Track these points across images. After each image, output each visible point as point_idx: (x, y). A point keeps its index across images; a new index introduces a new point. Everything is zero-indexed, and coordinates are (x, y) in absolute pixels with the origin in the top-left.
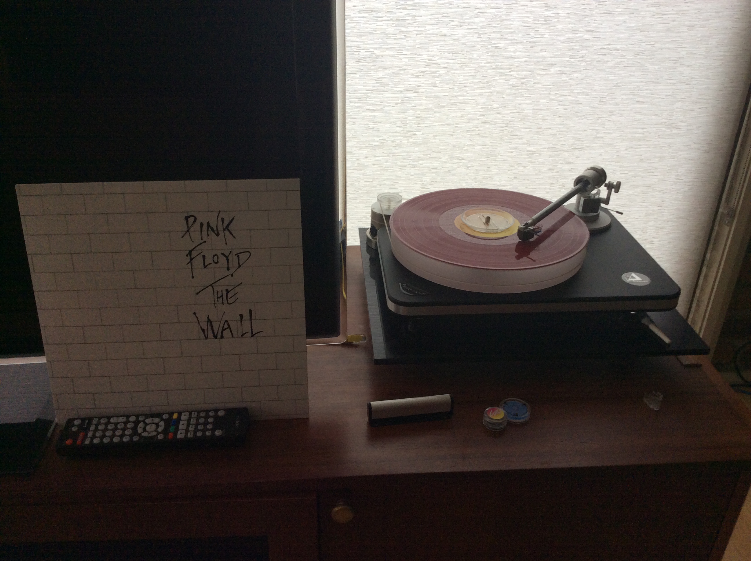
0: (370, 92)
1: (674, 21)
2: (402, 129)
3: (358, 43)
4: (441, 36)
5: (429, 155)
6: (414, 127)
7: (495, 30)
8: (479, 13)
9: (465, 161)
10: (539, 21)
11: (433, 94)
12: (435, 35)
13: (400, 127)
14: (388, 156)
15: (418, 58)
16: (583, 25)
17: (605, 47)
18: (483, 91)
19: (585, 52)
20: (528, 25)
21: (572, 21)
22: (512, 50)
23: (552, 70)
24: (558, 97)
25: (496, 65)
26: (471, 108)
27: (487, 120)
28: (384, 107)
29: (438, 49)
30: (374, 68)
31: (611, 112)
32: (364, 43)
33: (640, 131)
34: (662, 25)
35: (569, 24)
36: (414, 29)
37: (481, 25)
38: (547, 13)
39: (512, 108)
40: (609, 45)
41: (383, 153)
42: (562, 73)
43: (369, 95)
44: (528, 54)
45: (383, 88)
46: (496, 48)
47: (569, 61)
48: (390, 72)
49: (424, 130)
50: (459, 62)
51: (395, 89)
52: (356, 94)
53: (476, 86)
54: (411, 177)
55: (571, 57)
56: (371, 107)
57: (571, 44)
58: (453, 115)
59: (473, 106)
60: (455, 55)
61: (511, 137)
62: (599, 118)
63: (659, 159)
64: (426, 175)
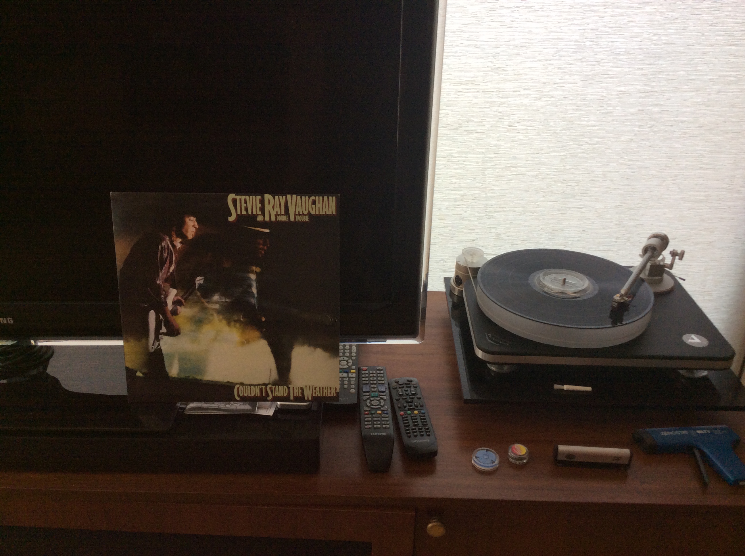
0: (455, 152)
1: (738, 98)
2: (481, 185)
3: (448, 111)
4: (522, 106)
5: (505, 208)
6: (492, 183)
7: (571, 102)
8: (557, 88)
9: (537, 214)
10: (612, 95)
11: (512, 156)
12: (516, 105)
13: (480, 183)
14: (467, 208)
15: (500, 124)
16: (652, 100)
17: (673, 119)
18: (557, 154)
19: (653, 123)
20: (602, 98)
21: (642, 96)
22: (586, 119)
23: (623, 138)
24: (627, 161)
25: (571, 132)
26: (544, 168)
27: (559, 179)
28: (467, 165)
29: (518, 117)
30: (459, 132)
31: (676, 176)
32: (452, 111)
33: (702, 194)
34: (726, 102)
35: (640, 98)
36: (498, 100)
37: (559, 97)
38: (619, 88)
39: (584, 170)
40: (676, 117)
41: (463, 204)
42: (631, 140)
43: (453, 154)
44: (600, 123)
45: (466, 149)
46: (571, 117)
47: (639, 131)
48: (473, 136)
49: (501, 186)
50: (537, 129)
51: (478, 150)
52: (442, 154)
53: (551, 150)
54: (487, 227)
55: (640, 127)
56: (455, 166)
57: (641, 116)
58: (529, 174)
59: (548, 167)
60: (534, 122)
61: (581, 195)
62: (664, 181)
63: (719, 219)
64: (501, 225)
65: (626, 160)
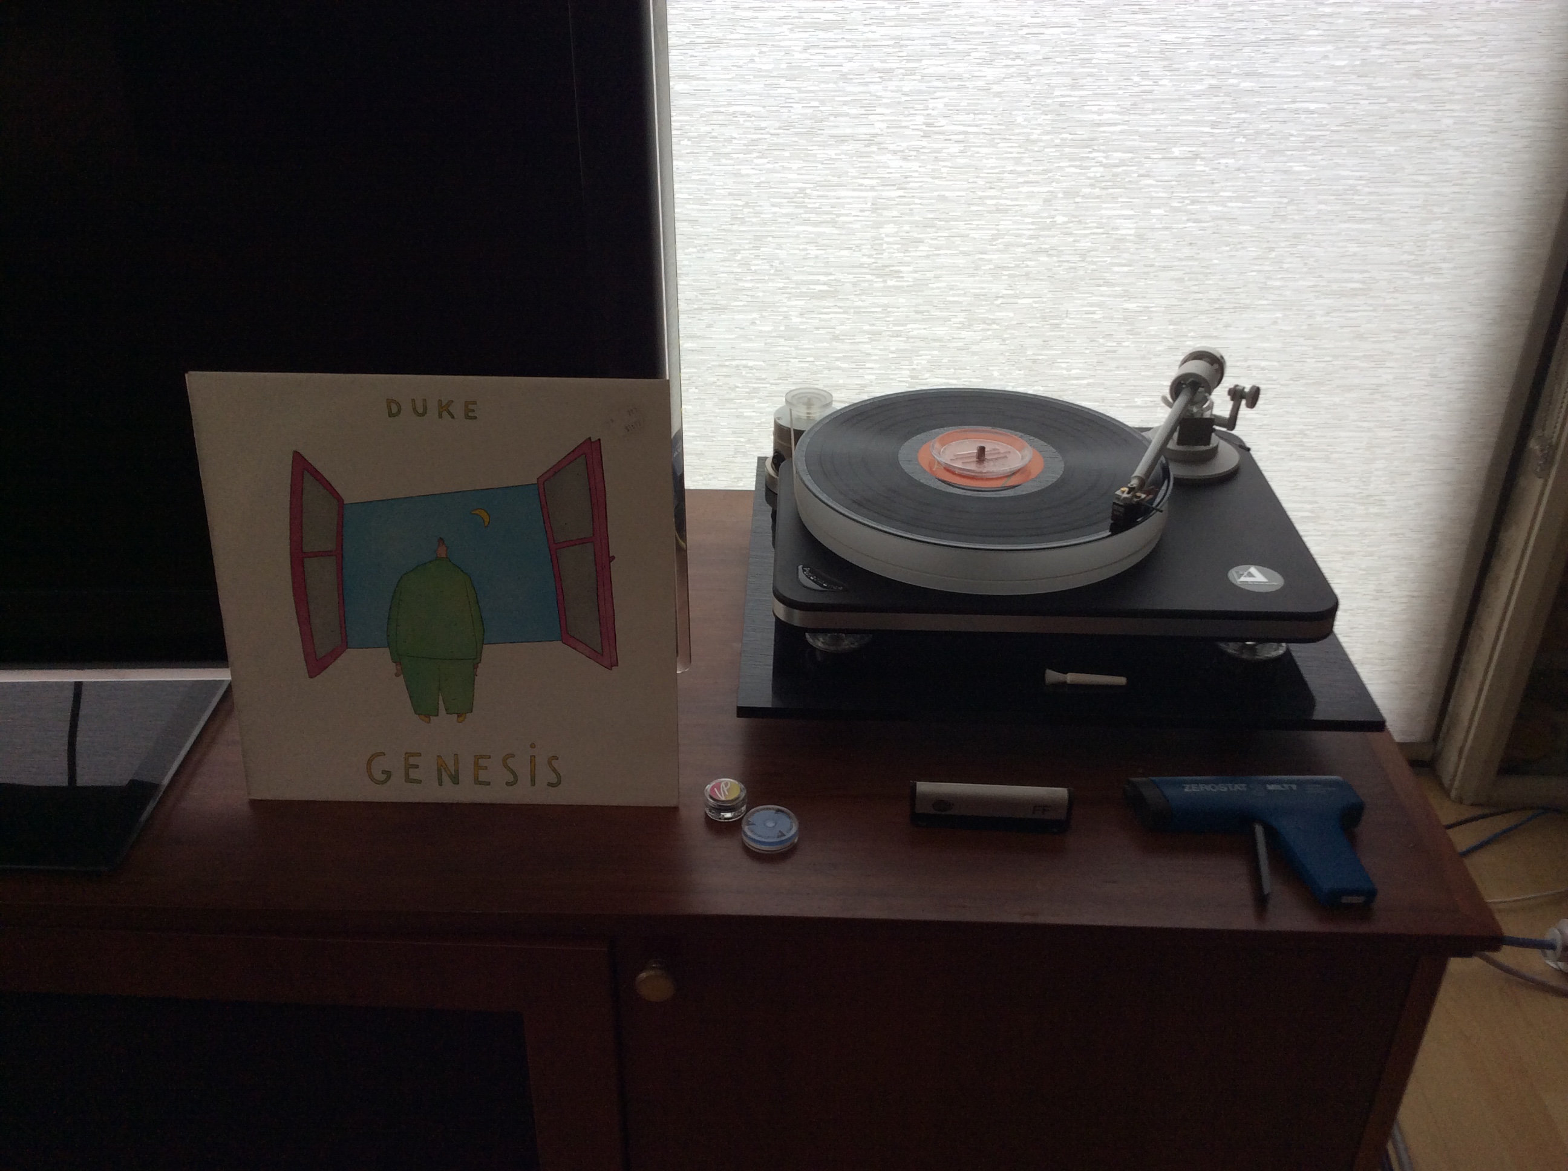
0: (812, 186)
1: (1428, 56)
2: (873, 260)
3: (789, 91)
4: (953, 79)
5: (927, 314)
6: (896, 257)
7: (1060, 68)
8: (1028, 36)
9: (998, 327)
10: (1149, 52)
11: (936, 194)
12: (940, 77)
13: (870, 256)
14: (844, 313)
15: (906, 121)
16: (1239, 63)
17: (1285, 106)
18: (1036, 189)
19: (1243, 115)
20: (1128, 60)
21: (1217, 53)
22: (1094, 109)
23: (1176, 151)
24: (1188, 204)
25: (1062, 139)
26: (1010, 222)
27: (1043, 246)
28: (838, 215)
29: (945, 105)
30: (819, 139)
31: (1296, 236)
32: (800, 91)
33: (1357, 276)
34: (1403, 66)
35: (1211, 59)
36: (898, 65)
37: (1032, 58)
38: (1164, 37)
39: (1095, 225)
40: (1294, 102)
41: (836, 306)
42: (1196, 156)
43: (808, 191)
44: (1126, 118)
45: (836, 179)
46: (1062, 105)
47: (1212, 135)
48: (850, 148)
49: (917, 263)
50: (988, 131)
51: (861, 181)
52: (784, 191)
53: (1021, 180)
54: (891, 355)
55: (1214, 125)
56: (813, 217)
57: (1216, 99)
58: (976, 236)
59: (1016, 218)
60: (981, 116)
61: (1092, 281)
62: (1272, 249)
63: (1395, 334)
64: (921, 352)
65: (1187, 202)
